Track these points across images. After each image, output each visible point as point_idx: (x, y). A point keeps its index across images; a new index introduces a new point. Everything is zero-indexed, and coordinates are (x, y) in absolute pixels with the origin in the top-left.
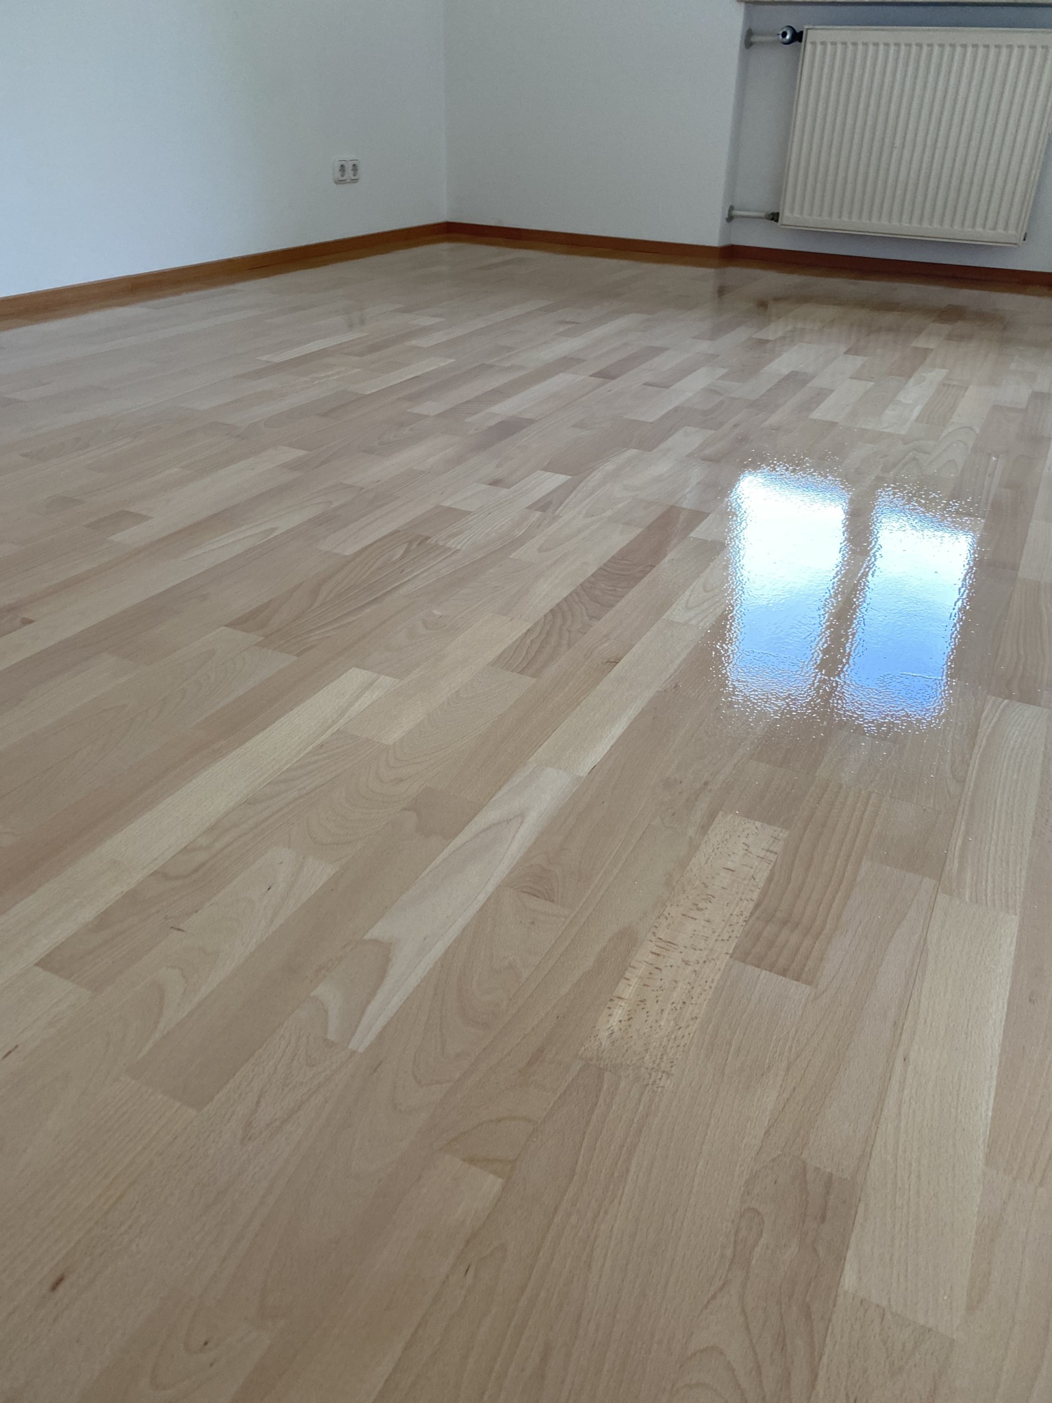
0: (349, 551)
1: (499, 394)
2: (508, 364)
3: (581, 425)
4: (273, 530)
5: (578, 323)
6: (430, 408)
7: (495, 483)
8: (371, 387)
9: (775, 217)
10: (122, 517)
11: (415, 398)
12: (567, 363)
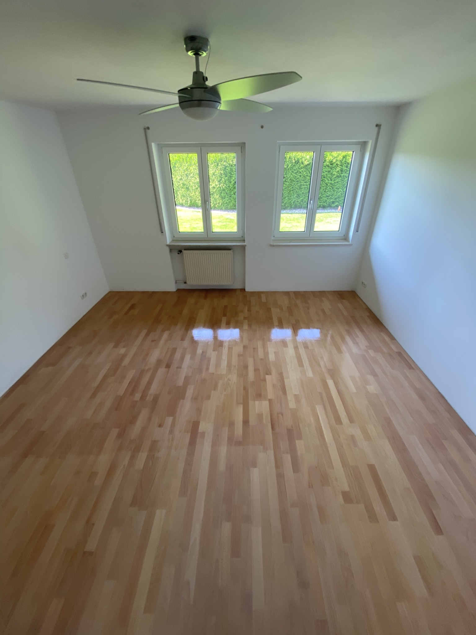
0: (142, 467)
1: (149, 384)
2: (147, 368)
3: (169, 393)
4: (124, 466)
5: (155, 340)
6: (137, 396)
7: (160, 426)
8: (121, 392)
9: (185, 283)
10: (93, 475)
11: (133, 393)
12: (159, 362)
